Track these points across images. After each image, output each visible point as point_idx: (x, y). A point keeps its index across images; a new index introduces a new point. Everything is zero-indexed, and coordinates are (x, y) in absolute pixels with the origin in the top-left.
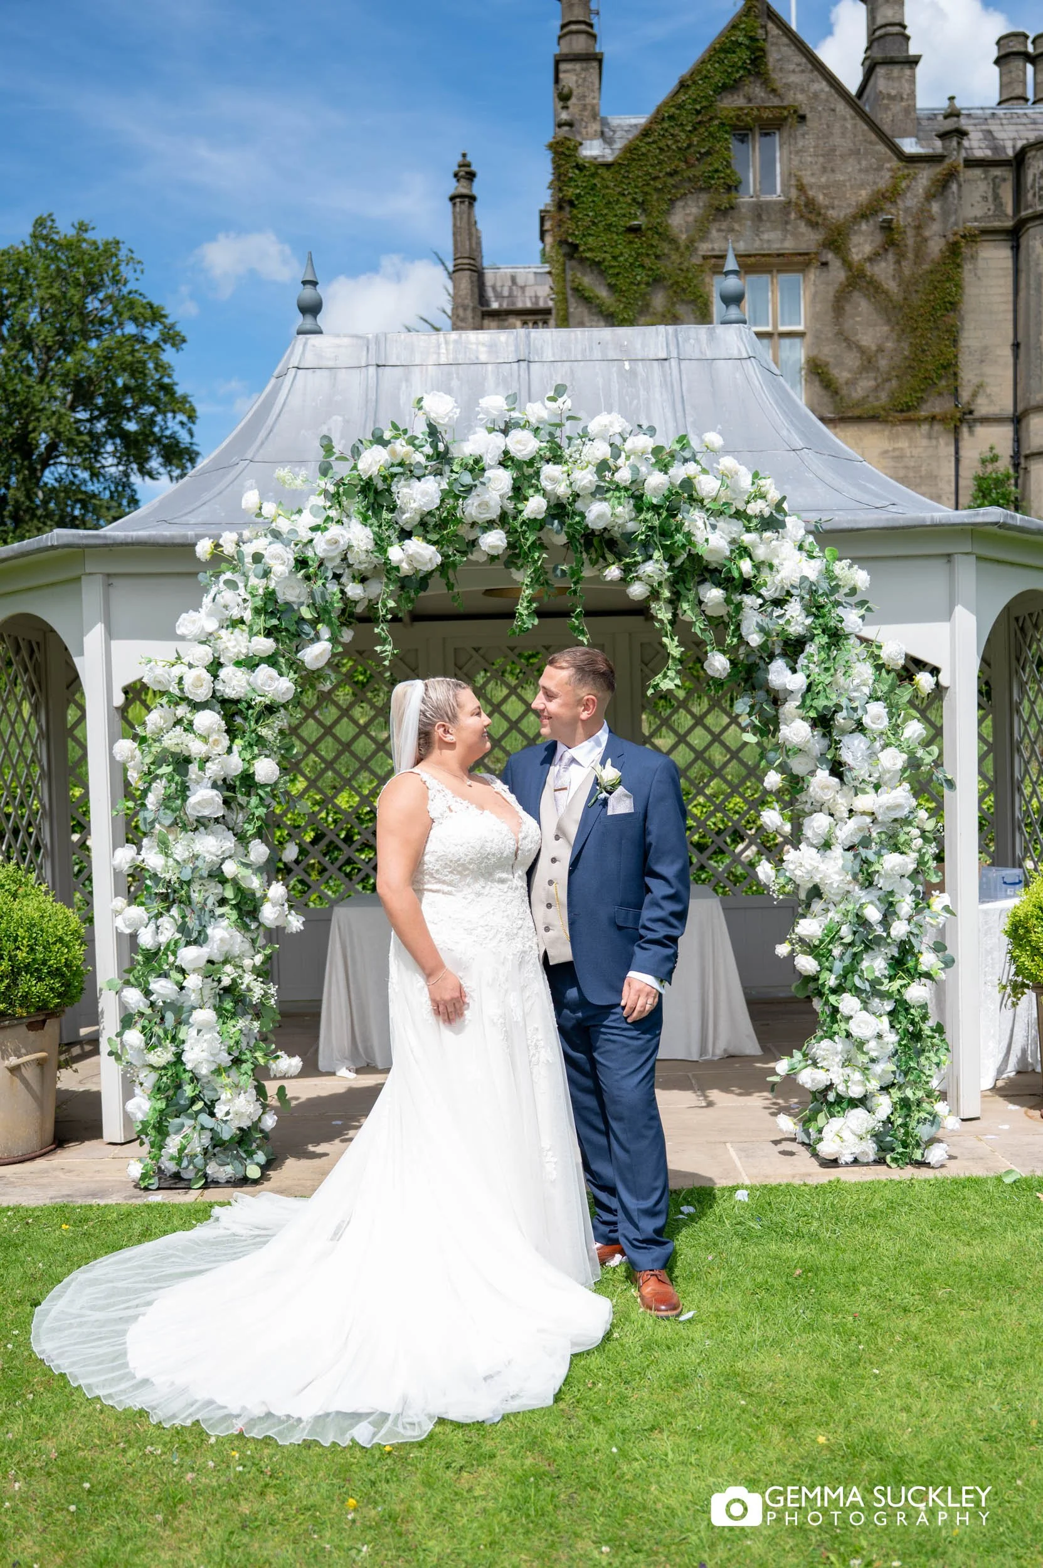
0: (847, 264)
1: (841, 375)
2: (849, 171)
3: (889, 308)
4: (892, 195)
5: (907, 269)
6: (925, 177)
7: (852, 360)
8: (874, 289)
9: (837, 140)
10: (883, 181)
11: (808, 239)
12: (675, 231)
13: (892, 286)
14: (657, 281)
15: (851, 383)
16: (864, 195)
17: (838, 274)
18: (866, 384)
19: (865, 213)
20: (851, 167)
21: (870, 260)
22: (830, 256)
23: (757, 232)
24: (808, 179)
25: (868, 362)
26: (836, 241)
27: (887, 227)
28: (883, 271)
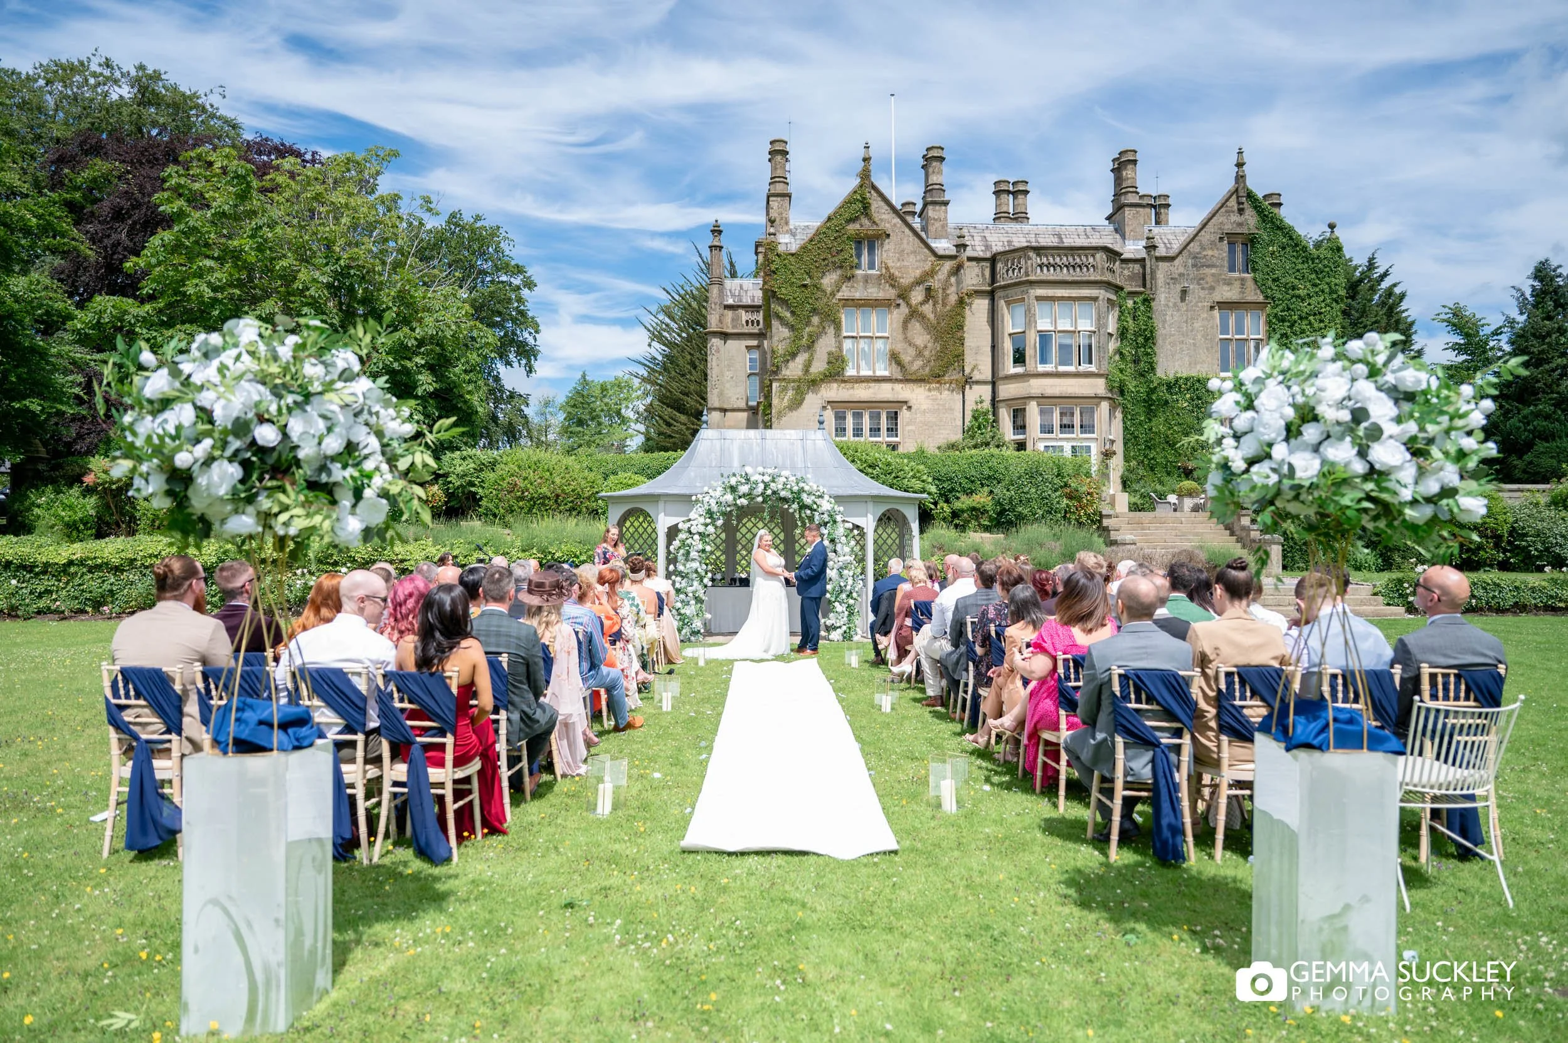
0: (909, 305)
1: (906, 358)
2: (911, 260)
3: (929, 328)
4: (932, 273)
5: (939, 307)
6: (948, 265)
7: (912, 352)
8: (922, 317)
9: (905, 246)
10: (927, 267)
11: (891, 293)
12: (824, 287)
13: (931, 316)
14: (814, 311)
15: (911, 362)
16: (918, 273)
17: (904, 310)
18: (919, 363)
19: (919, 282)
20: (912, 258)
21: (922, 304)
22: (901, 301)
23: (866, 288)
24: (890, 264)
25: (920, 354)
26: (904, 295)
27: (929, 290)
28: (927, 309)
